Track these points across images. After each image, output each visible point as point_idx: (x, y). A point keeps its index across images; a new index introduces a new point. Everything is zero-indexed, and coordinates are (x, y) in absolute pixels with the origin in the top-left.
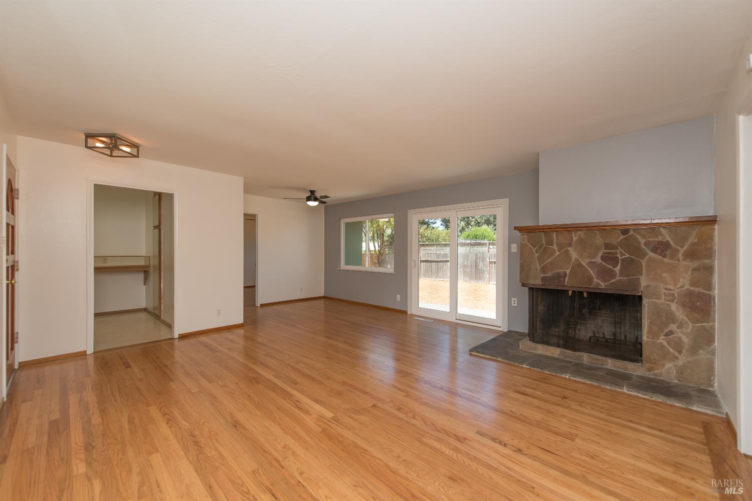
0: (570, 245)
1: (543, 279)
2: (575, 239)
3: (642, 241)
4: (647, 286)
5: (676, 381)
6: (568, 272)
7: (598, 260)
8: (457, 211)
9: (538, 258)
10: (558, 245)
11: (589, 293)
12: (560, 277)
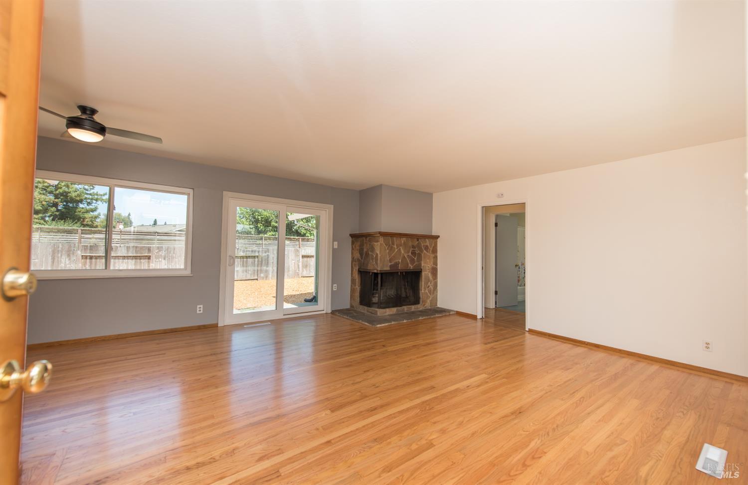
0: (401, 246)
1: (391, 266)
2: (403, 242)
3: (422, 245)
4: (424, 266)
5: (430, 308)
6: (400, 261)
7: (410, 254)
8: (287, 206)
9: (388, 253)
10: (397, 246)
11: (406, 272)
12: (397, 264)
